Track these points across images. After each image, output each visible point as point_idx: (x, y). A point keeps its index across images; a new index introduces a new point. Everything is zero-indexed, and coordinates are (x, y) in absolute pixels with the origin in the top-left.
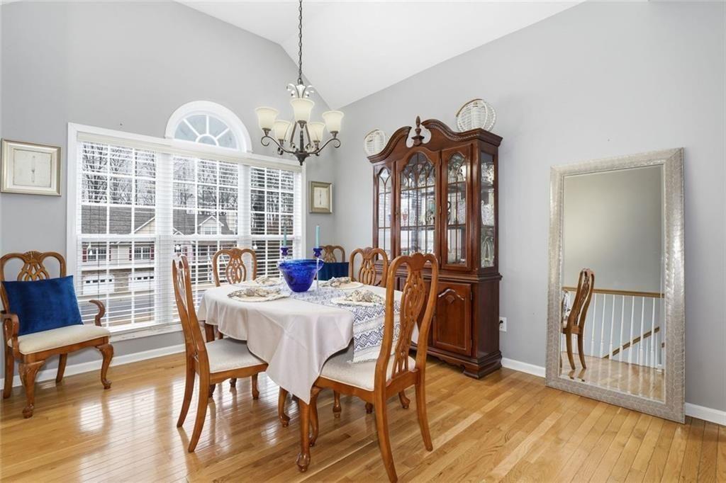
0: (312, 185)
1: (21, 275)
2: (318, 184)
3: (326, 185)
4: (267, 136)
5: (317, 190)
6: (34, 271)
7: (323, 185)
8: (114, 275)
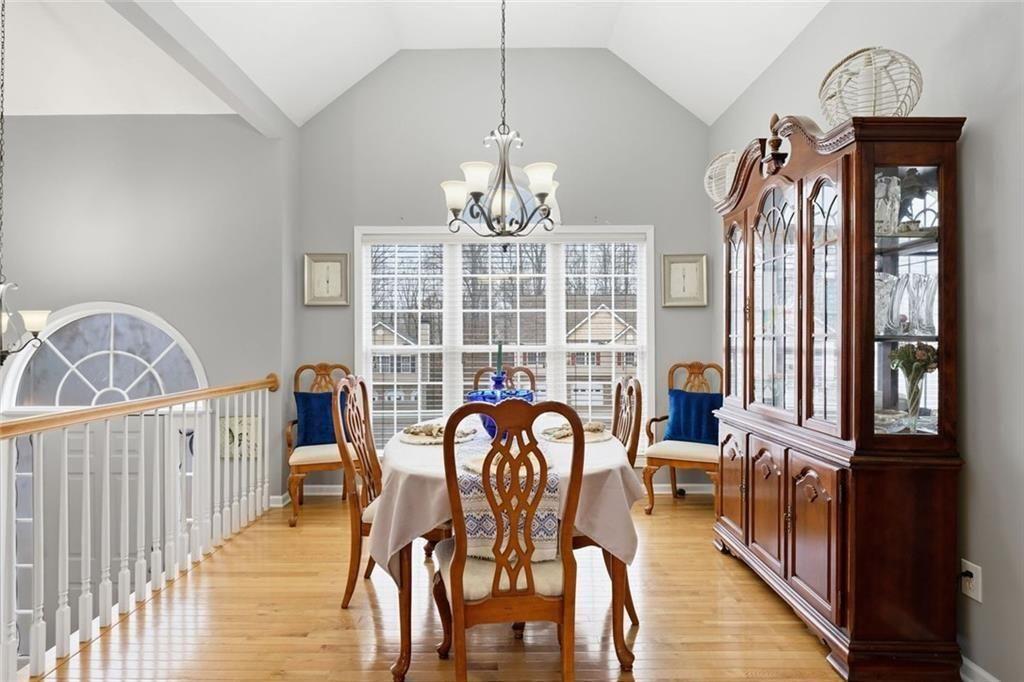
0: (665, 262)
1: (313, 386)
2: (678, 259)
3: (693, 258)
4: (456, 219)
5: (677, 269)
6: (323, 383)
7: (691, 258)
8: (404, 391)
